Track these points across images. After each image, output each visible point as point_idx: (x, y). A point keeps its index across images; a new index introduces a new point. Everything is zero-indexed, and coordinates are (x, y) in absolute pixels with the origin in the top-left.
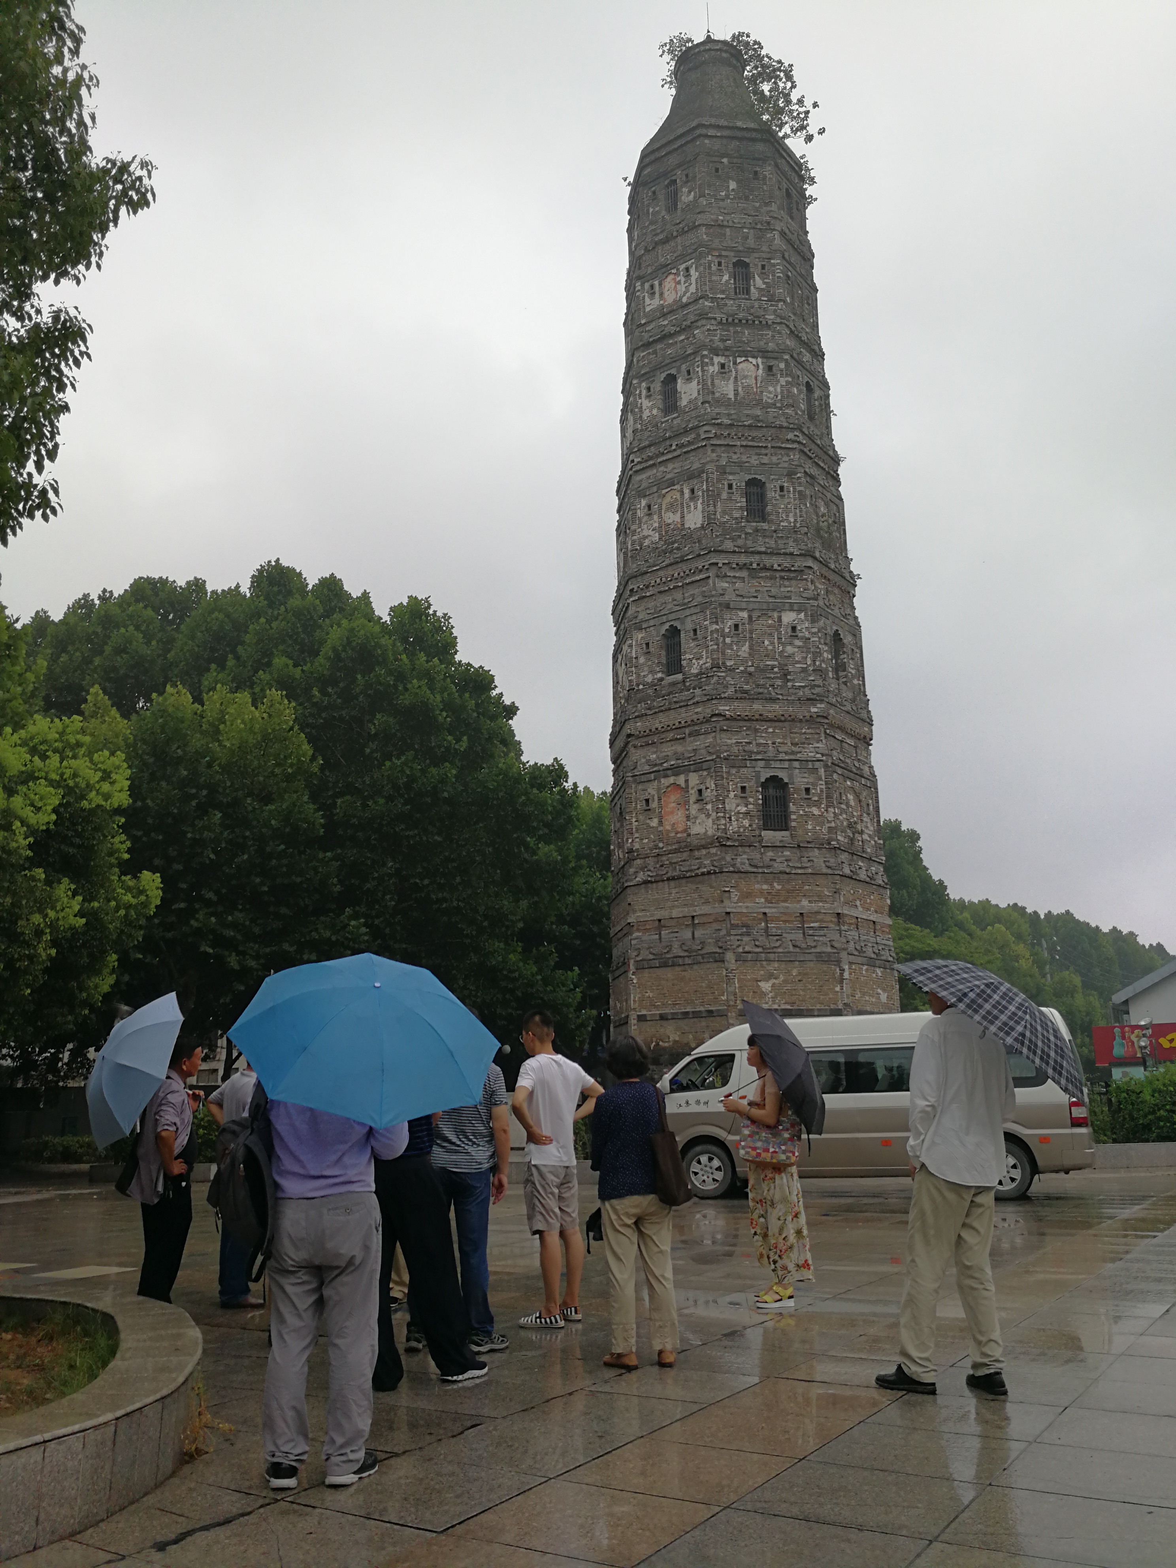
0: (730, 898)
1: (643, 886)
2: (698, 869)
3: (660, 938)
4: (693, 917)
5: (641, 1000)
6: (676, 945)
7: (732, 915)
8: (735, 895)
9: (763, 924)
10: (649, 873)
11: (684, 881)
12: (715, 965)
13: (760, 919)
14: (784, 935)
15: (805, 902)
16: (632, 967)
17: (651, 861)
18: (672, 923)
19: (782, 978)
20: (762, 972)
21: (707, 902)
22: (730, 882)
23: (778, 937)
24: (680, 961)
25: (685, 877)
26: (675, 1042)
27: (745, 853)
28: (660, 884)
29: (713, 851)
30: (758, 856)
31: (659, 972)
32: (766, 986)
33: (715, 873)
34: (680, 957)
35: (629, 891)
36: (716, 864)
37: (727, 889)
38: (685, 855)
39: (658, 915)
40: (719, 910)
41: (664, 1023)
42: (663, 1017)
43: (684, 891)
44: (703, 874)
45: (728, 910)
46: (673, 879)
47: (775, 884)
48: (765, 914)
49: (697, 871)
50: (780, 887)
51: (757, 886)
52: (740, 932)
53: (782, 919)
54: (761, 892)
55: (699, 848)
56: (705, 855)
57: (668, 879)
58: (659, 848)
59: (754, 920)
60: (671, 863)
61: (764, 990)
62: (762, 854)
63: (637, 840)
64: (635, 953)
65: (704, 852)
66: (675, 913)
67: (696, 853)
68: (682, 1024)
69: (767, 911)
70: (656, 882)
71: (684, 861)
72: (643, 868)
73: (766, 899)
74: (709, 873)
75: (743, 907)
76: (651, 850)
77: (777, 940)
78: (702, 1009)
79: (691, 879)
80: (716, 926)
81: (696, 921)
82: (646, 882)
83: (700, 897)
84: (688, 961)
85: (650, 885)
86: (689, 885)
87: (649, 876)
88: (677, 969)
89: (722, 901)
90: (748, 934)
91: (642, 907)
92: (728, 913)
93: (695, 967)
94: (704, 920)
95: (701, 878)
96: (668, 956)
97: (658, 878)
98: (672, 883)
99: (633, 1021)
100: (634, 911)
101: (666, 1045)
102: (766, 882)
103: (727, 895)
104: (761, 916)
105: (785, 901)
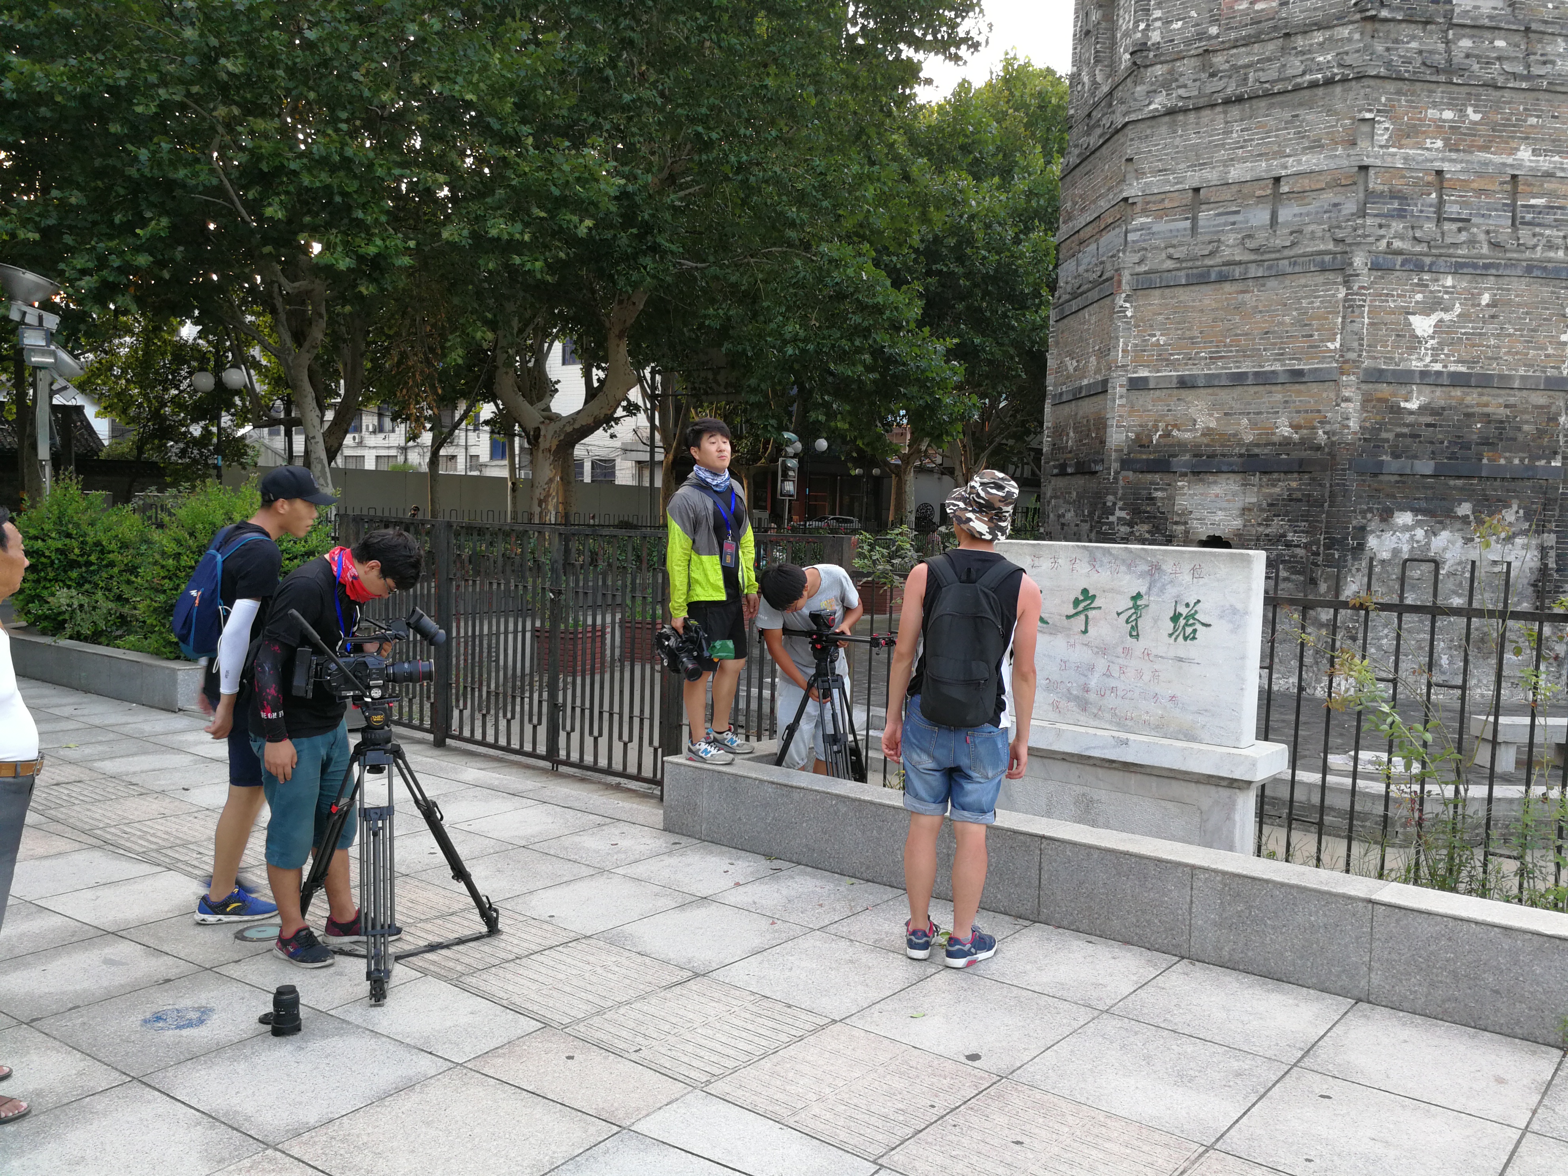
0: (1372, 135)
1: (1167, 119)
2: (1304, 73)
3: (1194, 228)
4: (1277, 180)
5: (1139, 350)
6: (1231, 239)
7: (1372, 172)
8: (1383, 130)
9: (1434, 195)
10: (1181, 92)
11: (1263, 104)
12: (1320, 279)
13: (1429, 184)
14: (1474, 220)
15: (1525, 154)
16: (1125, 286)
17: (1187, 67)
18: (1227, 194)
19: (1458, 309)
20: (1419, 297)
21: (1316, 146)
22: (1378, 100)
23: (1460, 224)
24: (1237, 271)
25: (1268, 95)
26: (1208, 432)
27: (1413, 38)
28: (1207, 112)
29: (1345, 32)
30: (1441, 47)
31: (1185, 295)
32: (1422, 325)
33: (1345, 80)
34: (1240, 263)
35: (1130, 132)
36: (1348, 60)
37: (1368, 116)
38: (1271, 48)
39: (1194, 178)
40: (1345, 163)
41: (1184, 393)
42: (1185, 384)
43: (1260, 125)
44: (1314, 85)
45: (1367, 161)
46: (1240, 100)
47: (1470, 110)
48: (1439, 173)
49: (1299, 80)
50: (1477, 117)
51: (1432, 113)
52: (1385, 209)
53: (1475, 185)
54: (1439, 126)
55: (1306, 30)
56: (1321, 44)
57: (1227, 102)
58: (1210, 38)
59: (1415, 184)
60: (1236, 68)
61: (1419, 332)
62: (1447, 42)
63: (1158, 24)
64: (1136, 258)
65: (1319, 37)
66: (1235, 173)
67: (1300, 42)
68: (1228, 397)
69: (1446, 166)
70: (1197, 109)
71: (1269, 59)
72: (1167, 84)
73: (1446, 141)
74: (1329, 82)
75: (1397, 156)
76: (1188, 42)
77: (1460, 230)
78: (1277, 367)
79: (1279, 99)
80: (1329, 197)
81: (1284, 188)
82: (1171, 112)
83: (1300, 135)
84: (1254, 271)
85: (1181, 117)
86: (1276, 111)
87: (1181, 98)
88: (1227, 287)
89: (1354, 144)
90: (1401, 214)
91: (1160, 165)
92: (1364, 168)
93: (1272, 283)
94: (1306, 183)
95: (1306, 93)
96: (1209, 262)
97: (1202, 102)
98: (1235, 112)
99: (1118, 388)
100: (1139, 174)
101: (1188, 435)
102: (1451, 106)
103: (1365, 128)
104: (1430, 178)
105: (1485, 148)
